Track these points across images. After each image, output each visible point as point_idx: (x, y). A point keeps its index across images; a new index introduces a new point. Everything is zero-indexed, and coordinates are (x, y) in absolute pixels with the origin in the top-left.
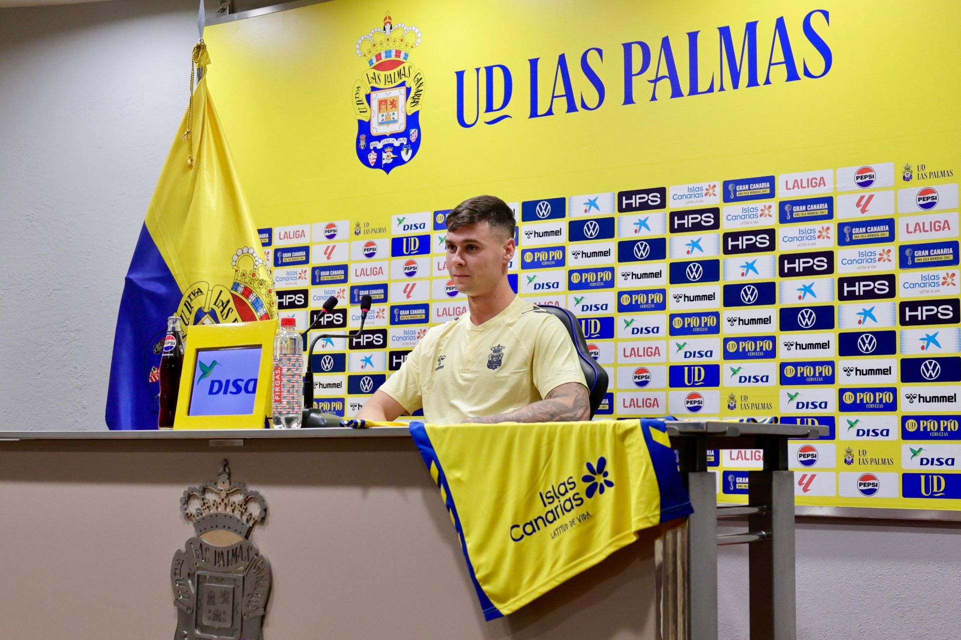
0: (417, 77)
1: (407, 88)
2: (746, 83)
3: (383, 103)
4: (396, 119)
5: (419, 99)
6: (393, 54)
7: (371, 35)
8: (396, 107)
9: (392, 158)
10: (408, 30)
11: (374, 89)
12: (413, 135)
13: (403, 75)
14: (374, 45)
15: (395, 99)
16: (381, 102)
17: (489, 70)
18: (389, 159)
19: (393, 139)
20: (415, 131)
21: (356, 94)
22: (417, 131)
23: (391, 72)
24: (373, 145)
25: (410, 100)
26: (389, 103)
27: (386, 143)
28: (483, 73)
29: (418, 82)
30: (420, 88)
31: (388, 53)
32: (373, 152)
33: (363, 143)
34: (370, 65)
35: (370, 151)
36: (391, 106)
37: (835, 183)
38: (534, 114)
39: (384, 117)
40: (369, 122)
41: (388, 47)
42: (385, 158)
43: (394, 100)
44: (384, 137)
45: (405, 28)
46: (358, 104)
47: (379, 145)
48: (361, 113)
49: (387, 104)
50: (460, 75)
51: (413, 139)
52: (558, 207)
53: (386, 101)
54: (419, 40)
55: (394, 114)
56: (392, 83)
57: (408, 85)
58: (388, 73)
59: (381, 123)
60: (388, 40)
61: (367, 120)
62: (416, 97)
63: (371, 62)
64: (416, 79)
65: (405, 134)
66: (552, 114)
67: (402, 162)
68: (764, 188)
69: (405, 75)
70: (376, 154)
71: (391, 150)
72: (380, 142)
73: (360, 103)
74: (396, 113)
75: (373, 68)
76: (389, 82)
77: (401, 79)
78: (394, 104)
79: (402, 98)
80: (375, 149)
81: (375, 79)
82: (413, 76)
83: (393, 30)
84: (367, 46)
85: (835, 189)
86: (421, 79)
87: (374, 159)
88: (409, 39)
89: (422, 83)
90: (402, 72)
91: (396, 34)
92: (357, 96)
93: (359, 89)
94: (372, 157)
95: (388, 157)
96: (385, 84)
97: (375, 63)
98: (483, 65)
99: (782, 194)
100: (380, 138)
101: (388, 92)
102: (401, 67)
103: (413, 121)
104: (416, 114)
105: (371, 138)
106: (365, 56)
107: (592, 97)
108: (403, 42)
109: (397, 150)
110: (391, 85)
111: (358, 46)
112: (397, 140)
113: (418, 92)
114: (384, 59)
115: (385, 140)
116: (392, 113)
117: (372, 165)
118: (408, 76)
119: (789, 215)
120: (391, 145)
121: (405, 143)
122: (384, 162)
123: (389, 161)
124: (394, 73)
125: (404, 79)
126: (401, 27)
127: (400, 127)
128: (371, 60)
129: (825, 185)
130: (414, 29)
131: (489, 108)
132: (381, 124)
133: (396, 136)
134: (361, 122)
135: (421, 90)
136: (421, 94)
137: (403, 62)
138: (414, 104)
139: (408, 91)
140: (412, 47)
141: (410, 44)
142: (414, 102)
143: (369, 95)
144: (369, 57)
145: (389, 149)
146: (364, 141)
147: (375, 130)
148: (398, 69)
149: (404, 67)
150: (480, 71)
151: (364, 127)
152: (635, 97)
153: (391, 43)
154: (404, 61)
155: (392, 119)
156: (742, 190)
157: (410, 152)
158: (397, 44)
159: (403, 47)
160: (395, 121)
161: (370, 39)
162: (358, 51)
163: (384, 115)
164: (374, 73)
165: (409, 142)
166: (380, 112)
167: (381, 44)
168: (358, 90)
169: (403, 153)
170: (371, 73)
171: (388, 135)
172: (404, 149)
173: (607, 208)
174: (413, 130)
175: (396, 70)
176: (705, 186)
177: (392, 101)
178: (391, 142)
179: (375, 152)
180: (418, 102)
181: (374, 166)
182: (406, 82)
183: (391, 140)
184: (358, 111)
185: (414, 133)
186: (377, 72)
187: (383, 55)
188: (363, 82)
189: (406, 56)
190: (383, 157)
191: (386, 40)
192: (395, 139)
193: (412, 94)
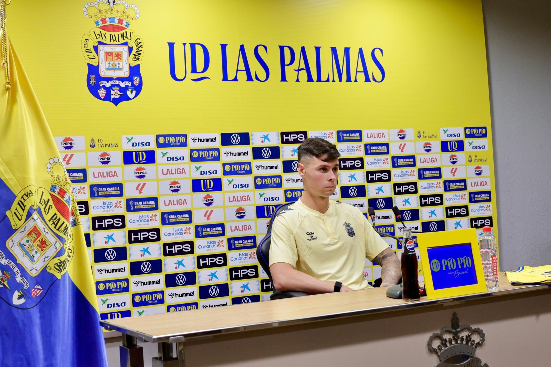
0: (138, 40)
1: (129, 47)
2: (346, 79)
3: (109, 54)
4: (121, 67)
5: (140, 56)
6: (117, 21)
7: (96, 3)
8: (120, 59)
9: (119, 95)
10: (128, 6)
11: (100, 43)
12: (136, 81)
13: (125, 37)
14: (100, 11)
15: (120, 54)
16: (107, 54)
17: (193, 46)
18: (117, 95)
19: (119, 81)
20: (138, 78)
21: (85, 44)
22: (139, 78)
23: (116, 34)
24: (101, 83)
25: (132, 56)
26: (114, 55)
27: (113, 83)
28: (188, 47)
29: (138, 44)
30: (140, 49)
31: (112, 19)
32: (103, 89)
33: (93, 81)
34: (97, 26)
35: (100, 88)
36: (116, 58)
37: (389, 136)
38: (225, 78)
39: (111, 65)
40: (98, 66)
41: (112, 15)
42: (113, 94)
43: (118, 54)
44: (111, 79)
45: (126, 4)
46: (86, 52)
47: (108, 85)
48: (90, 59)
49: (113, 56)
50: (171, 46)
51: (136, 83)
52: (245, 139)
53: (112, 54)
54: (138, 15)
55: (119, 64)
56: (116, 42)
57: (130, 45)
58: (113, 34)
59: (109, 69)
60: (112, 10)
61: (96, 65)
62: (137, 55)
63: (97, 23)
64: (136, 42)
65: (129, 79)
66: (237, 80)
67: (129, 99)
68: (356, 136)
69: (127, 37)
70: (105, 90)
71: (118, 89)
72: (108, 82)
73: (88, 51)
74: (121, 63)
75: (99, 28)
76: (114, 40)
77: (124, 40)
78: (118, 56)
79: (125, 54)
80: (104, 87)
81: (102, 36)
82: (134, 39)
83: (116, 4)
84: (93, 11)
85: (389, 139)
86: (141, 42)
87: (103, 94)
88: (130, 13)
89: (142, 46)
90: (125, 35)
91: (119, 7)
92: (86, 46)
93: (88, 41)
94: (102, 92)
95: (115, 94)
96: (111, 41)
97: (101, 25)
98: (188, 42)
99: (366, 140)
100: (108, 79)
101: (113, 47)
102: (124, 31)
103: (135, 71)
104: (138, 66)
105: (99, 79)
106: (91, 17)
107: (262, 74)
108: (124, 14)
109: (123, 90)
110: (115, 43)
111: (85, 9)
112: (123, 82)
113: (138, 51)
114: (108, 23)
115: (113, 81)
116: (117, 63)
117: (102, 98)
118: (130, 39)
119: (369, 151)
120: (118, 86)
121: (130, 85)
122: (112, 97)
123: (116, 96)
124: (118, 35)
125: (126, 40)
126: (123, 3)
127: (125, 73)
128: (98, 22)
129: (385, 137)
130: (133, 6)
131: (194, 70)
132: (107, 69)
133: (122, 79)
134: (90, 66)
135: (141, 51)
136: (141, 53)
137: (124, 29)
138: (136, 59)
139: (130, 49)
140: (132, 19)
141: (131, 17)
142: (135, 58)
143: (97, 46)
144: (96, 19)
145: (116, 88)
146: (94, 80)
147: (104, 72)
148: (122, 32)
149: (126, 32)
150: (186, 45)
151: (93, 70)
152: (287, 78)
153: (115, 13)
154: (126, 27)
155: (118, 67)
156: (346, 136)
157: (134, 92)
158: (120, 14)
159: (125, 17)
160: (119, 69)
161: (96, 6)
162: (85, 13)
163: (111, 64)
164: (100, 32)
165: (133, 85)
166: (106, 60)
167: (106, 12)
168: (86, 41)
169: (128, 93)
170: (98, 31)
171: (115, 78)
172: (129, 89)
173: (275, 141)
174: (136, 77)
175: (120, 33)
176: (328, 133)
177: (117, 54)
178: (117, 83)
179: (104, 89)
180: (139, 58)
181: (104, 98)
182: (128, 43)
183: (117, 82)
184: (87, 58)
185: (136, 79)
186: (103, 32)
187: (108, 20)
188: (90, 36)
189: (128, 25)
190: (112, 94)
191: (110, 10)
192: (121, 82)
193: (134, 52)
